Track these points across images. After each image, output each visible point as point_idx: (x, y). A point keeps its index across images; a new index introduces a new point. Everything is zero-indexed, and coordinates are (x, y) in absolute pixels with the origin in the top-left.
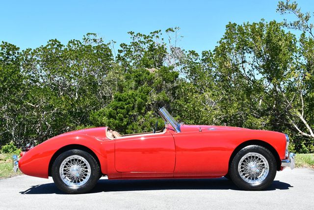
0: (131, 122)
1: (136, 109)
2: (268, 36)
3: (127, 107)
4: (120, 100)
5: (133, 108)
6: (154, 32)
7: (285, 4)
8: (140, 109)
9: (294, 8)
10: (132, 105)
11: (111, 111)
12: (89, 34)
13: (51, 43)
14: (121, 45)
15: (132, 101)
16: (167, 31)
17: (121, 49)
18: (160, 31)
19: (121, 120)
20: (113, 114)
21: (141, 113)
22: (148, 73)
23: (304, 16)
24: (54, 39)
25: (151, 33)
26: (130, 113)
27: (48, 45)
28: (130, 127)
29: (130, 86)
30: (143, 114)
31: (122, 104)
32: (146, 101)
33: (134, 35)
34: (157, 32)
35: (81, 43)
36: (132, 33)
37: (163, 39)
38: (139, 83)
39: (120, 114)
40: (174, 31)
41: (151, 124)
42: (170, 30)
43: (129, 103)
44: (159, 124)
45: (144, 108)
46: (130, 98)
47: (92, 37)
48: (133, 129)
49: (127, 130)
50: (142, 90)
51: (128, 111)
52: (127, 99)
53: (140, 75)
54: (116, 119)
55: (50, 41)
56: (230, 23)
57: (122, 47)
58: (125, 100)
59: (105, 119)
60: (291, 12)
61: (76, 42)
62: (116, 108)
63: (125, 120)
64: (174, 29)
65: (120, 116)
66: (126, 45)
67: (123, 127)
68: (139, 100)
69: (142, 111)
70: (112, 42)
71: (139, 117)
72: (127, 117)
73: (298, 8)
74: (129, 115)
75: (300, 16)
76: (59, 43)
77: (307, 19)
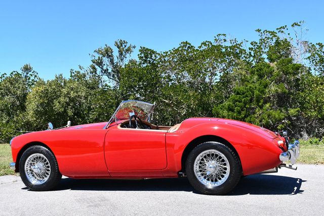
0: (249, 115)
1: (254, 102)
3: (245, 100)
4: (238, 93)
5: (251, 101)
6: (280, 28)
8: (258, 101)
10: (249, 98)
11: (230, 105)
12: (219, 35)
13: (182, 45)
14: (252, 44)
15: (250, 94)
16: (293, 26)
17: (252, 46)
18: (286, 26)
19: (239, 113)
20: (231, 108)
21: (258, 106)
24: (185, 42)
25: (277, 29)
26: (247, 106)
27: (180, 47)
28: (249, 118)
30: (261, 107)
31: (240, 98)
32: (264, 94)
33: (261, 32)
34: (283, 28)
35: (211, 44)
36: (259, 31)
37: (289, 34)
38: (261, 76)
39: (237, 107)
40: (299, 25)
41: (269, 116)
42: (296, 24)
43: (246, 96)
44: (277, 116)
45: (262, 101)
46: (248, 92)
47: (222, 37)
50: (261, 83)
51: (245, 104)
52: (245, 92)
53: (261, 69)
54: (234, 112)
55: (182, 43)
57: (252, 45)
58: (243, 94)
59: (225, 113)
61: (207, 43)
62: (235, 101)
63: (243, 112)
64: (299, 24)
65: (237, 109)
66: (256, 43)
68: (256, 92)
69: (260, 104)
70: (244, 41)
71: (257, 110)
74: (247, 108)
76: (190, 44)
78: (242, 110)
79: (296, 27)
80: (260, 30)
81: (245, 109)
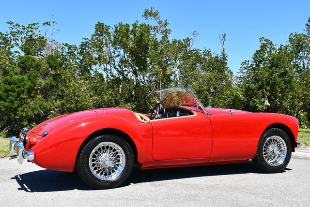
0: (22, 105)
1: (25, 93)
2: (140, 36)
3: (19, 90)
4: (10, 83)
5: (23, 91)
6: (32, 24)
7: (149, 11)
9: (155, 15)
10: (22, 89)
11: (2, 94)
15: (22, 85)
16: (44, 24)
18: (38, 23)
19: (12, 102)
20: (3, 97)
21: (30, 97)
22: (34, 60)
23: (164, 23)
25: (29, 25)
26: (21, 96)
28: (20, 109)
29: (15, 71)
30: (32, 98)
31: (13, 88)
32: (36, 85)
33: (13, 25)
34: (34, 24)
36: (10, 23)
37: (40, 31)
38: (25, 68)
39: (11, 97)
40: (50, 25)
41: (40, 106)
42: (48, 23)
43: (19, 87)
44: (48, 107)
45: (34, 92)
46: (20, 82)
48: (23, 112)
49: (17, 112)
51: (19, 94)
52: (18, 83)
54: (6, 102)
56: (99, 22)
58: (16, 84)
60: (153, 18)
62: (6, 91)
63: (16, 102)
65: (11, 98)
67: (13, 109)
68: (29, 84)
69: (32, 95)
71: (29, 100)
72: (17, 100)
73: (158, 16)
74: (20, 98)
75: (160, 22)
77: (166, 24)
78: (16, 100)
79: (47, 26)
80: (13, 23)
81: (18, 99)
